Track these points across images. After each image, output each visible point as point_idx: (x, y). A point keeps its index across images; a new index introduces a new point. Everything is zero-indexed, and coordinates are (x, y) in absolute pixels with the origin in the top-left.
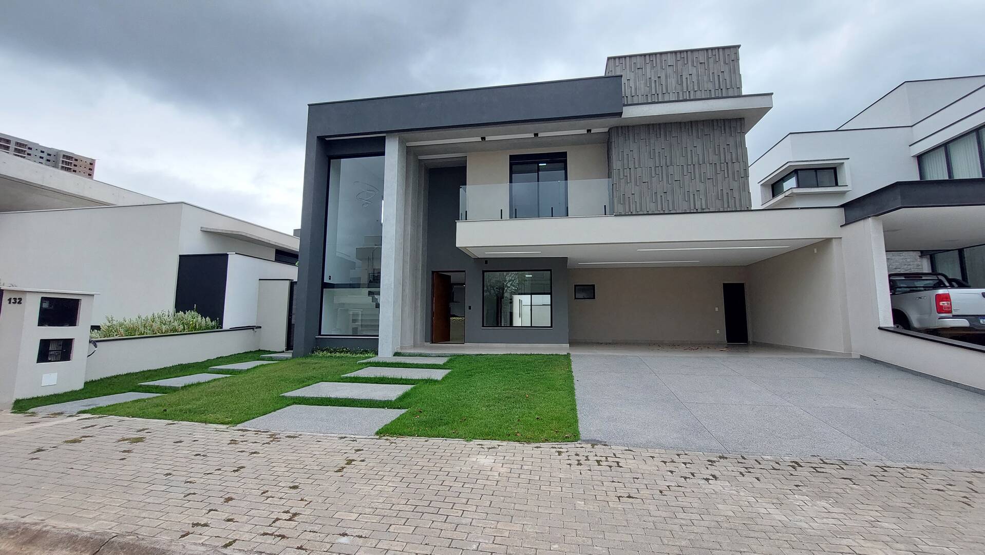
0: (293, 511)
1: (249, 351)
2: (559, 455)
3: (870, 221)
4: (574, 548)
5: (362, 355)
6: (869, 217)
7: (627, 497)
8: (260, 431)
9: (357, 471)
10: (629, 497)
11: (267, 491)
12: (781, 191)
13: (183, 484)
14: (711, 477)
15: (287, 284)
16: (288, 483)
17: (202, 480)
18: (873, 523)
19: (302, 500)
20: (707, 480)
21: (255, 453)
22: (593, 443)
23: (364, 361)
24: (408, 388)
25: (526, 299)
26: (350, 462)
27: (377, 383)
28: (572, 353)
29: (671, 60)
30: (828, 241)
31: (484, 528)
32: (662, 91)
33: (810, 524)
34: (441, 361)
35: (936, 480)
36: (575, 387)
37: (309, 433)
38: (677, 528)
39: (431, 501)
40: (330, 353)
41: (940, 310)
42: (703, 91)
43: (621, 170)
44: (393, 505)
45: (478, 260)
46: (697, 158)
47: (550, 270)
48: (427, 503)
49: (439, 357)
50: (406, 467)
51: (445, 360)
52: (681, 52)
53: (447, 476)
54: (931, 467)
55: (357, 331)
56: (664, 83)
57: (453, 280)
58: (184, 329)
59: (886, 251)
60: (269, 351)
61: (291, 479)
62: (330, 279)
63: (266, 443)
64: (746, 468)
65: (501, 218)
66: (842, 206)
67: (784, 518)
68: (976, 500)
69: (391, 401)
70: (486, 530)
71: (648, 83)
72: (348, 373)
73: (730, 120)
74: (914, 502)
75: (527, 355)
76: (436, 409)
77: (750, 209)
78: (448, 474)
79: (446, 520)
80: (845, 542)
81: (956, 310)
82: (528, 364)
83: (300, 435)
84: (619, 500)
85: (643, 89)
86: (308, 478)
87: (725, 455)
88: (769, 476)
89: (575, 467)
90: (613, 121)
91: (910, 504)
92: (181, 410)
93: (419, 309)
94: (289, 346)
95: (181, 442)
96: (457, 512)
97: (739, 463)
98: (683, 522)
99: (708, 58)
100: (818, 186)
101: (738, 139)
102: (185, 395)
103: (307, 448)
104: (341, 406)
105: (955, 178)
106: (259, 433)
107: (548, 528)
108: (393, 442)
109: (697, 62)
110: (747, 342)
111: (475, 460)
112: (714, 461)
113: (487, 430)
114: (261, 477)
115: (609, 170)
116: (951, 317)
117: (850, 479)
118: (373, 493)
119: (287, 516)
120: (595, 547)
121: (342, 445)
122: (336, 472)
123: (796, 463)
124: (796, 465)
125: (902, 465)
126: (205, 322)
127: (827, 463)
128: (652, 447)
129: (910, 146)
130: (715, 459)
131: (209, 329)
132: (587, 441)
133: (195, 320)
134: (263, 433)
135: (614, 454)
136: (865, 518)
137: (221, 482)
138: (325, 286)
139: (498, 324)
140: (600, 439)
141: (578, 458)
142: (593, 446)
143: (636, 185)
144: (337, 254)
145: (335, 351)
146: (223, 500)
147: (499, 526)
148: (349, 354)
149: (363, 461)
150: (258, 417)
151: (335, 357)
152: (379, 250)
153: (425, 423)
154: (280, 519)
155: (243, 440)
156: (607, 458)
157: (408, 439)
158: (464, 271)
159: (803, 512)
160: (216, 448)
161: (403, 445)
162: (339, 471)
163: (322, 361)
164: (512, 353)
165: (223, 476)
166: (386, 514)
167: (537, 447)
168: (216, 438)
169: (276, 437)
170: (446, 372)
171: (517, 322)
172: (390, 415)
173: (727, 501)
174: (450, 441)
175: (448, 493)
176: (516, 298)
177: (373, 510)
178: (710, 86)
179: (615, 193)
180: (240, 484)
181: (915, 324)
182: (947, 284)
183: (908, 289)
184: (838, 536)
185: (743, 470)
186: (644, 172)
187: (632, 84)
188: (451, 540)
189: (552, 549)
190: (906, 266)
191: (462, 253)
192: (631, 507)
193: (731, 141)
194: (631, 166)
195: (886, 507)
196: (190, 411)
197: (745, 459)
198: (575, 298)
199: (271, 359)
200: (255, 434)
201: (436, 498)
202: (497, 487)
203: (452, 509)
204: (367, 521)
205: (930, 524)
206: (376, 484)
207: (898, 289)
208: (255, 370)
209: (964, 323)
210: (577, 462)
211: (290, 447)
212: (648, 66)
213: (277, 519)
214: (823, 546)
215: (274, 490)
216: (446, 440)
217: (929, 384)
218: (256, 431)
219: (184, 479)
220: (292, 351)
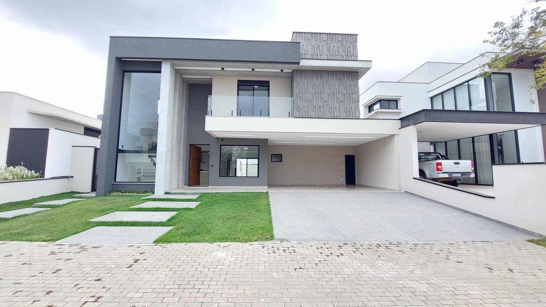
0: (97, 295)
1: (64, 192)
2: (263, 248)
3: (411, 127)
4: (272, 300)
5: (143, 194)
6: (411, 125)
7: (299, 269)
8: (73, 245)
9: (141, 266)
10: (300, 268)
11: (78, 284)
12: (373, 110)
13: (12, 286)
14: (340, 255)
15: (93, 150)
16: (94, 278)
17: (28, 281)
18: (412, 272)
19: (104, 288)
20: (338, 256)
21: (69, 259)
22: (281, 240)
23: (145, 198)
24: (174, 213)
25: (244, 161)
26: (136, 261)
27: (154, 211)
28: (269, 191)
29: (325, 37)
30: (393, 136)
31: (222, 294)
32: (320, 54)
33: (386, 275)
34: (195, 197)
35: (436, 249)
36: (271, 210)
37: (108, 244)
38: (324, 283)
39: (189, 281)
40: (122, 193)
41: (438, 170)
42: (340, 56)
43: (298, 93)
44: (165, 285)
45: (218, 138)
46: (335, 90)
47: (259, 146)
48: (187, 282)
49: (193, 194)
50: (173, 262)
51: (197, 196)
52: (330, 34)
53: (199, 265)
54: (434, 243)
55: (140, 180)
56: (321, 49)
57: (202, 150)
58: (14, 178)
59: (418, 142)
60: (79, 192)
61: (96, 275)
62: (123, 147)
63: (78, 253)
64: (356, 249)
65: (232, 115)
66: (400, 119)
67: (374, 273)
68: (451, 257)
69: (163, 222)
70: (223, 295)
71: (313, 48)
72: (134, 205)
73: (352, 72)
74: (428, 260)
75: (245, 192)
76: (192, 225)
77: (359, 118)
78: (199, 264)
79: (199, 291)
80: (401, 282)
81: (444, 170)
82: (245, 198)
83: (102, 246)
84: (295, 270)
85: (310, 51)
86: (108, 273)
87: (346, 243)
88: (366, 252)
89: (272, 255)
90: (295, 67)
91: (426, 261)
92: (11, 234)
93: (181, 166)
94: (94, 189)
95: (10, 256)
96: (205, 286)
97: (353, 246)
98: (328, 279)
99: (343, 39)
100: (389, 109)
101: (355, 83)
102: (15, 223)
103: (106, 254)
104: (130, 226)
105: (445, 109)
106: (72, 246)
107: (258, 290)
108: (164, 247)
109: (337, 40)
110: (355, 184)
111: (216, 255)
112: (341, 246)
113: (222, 236)
114: (74, 275)
115: (292, 93)
116: (442, 173)
117: (402, 251)
118: (152, 279)
119: (93, 299)
120: (284, 298)
121: (131, 250)
122: (128, 268)
123: (378, 245)
124: (379, 246)
125: (423, 243)
126: (30, 173)
127: (392, 244)
128: (311, 241)
129: (428, 92)
130: (342, 245)
131: (34, 178)
132: (278, 240)
133: (22, 172)
134: (75, 246)
135: (292, 246)
136: (409, 270)
137: (43, 281)
138: (119, 151)
139: (227, 175)
140: (285, 238)
141: (273, 249)
142: (281, 242)
143: (305, 102)
144: (128, 132)
145: (126, 192)
146: (44, 293)
147: (231, 292)
148: (135, 194)
149: (145, 260)
150: (71, 235)
151: (126, 196)
152: (157, 130)
153: (185, 234)
154: (88, 302)
155: (60, 252)
156: (288, 248)
157: (174, 245)
158: (210, 145)
159: (382, 269)
160: (40, 258)
161: (171, 248)
162: (129, 267)
163: (117, 198)
164: (236, 192)
165: (45, 277)
166: (161, 292)
167: (251, 245)
168: (39, 251)
169: (85, 248)
170: (198, 203)
171: (239, 174)
172: (163, 231)
173: (348, 266)
174: (200, 244)
175: (200, 275)
176: (239, 161)
177: (153, 290)
178: (343, 54)
179: (294, 105)
180: (58, 281)
181: (428, 176)
182: (441, 158)
183: (425, 160)
184: (398, 280)
185: (355, 250)
186: (309, 95)
187: (305, 48)
188: (202, 303)
189: (260, 301)
190: (424, 149)
191: (208, 135)
192: (301, 274)
193: (352, 83)
194: (303, 92)
195: (417, 264)
196: (18, 234)
197: (355, 244)
198: (272, 161)
199: (81, 197)
200: (69, 247)
201: (192, 279)
202: (229, 269)
203: (202, 284)
204: (148, 297)
205: (434, 270)
206: (154, 273)
207: (421, 160)
208: (69, 205)
209: (446, 176)
210: (273, 252)
211: (95, 254)
212: (314, 39)
213: (86, 302)
214: (391, 285)
215: (83, 283)
216: (198, 244)
217: (432, 204)
218: (70, 245)
219: (13, 281)
220: (96, 192)
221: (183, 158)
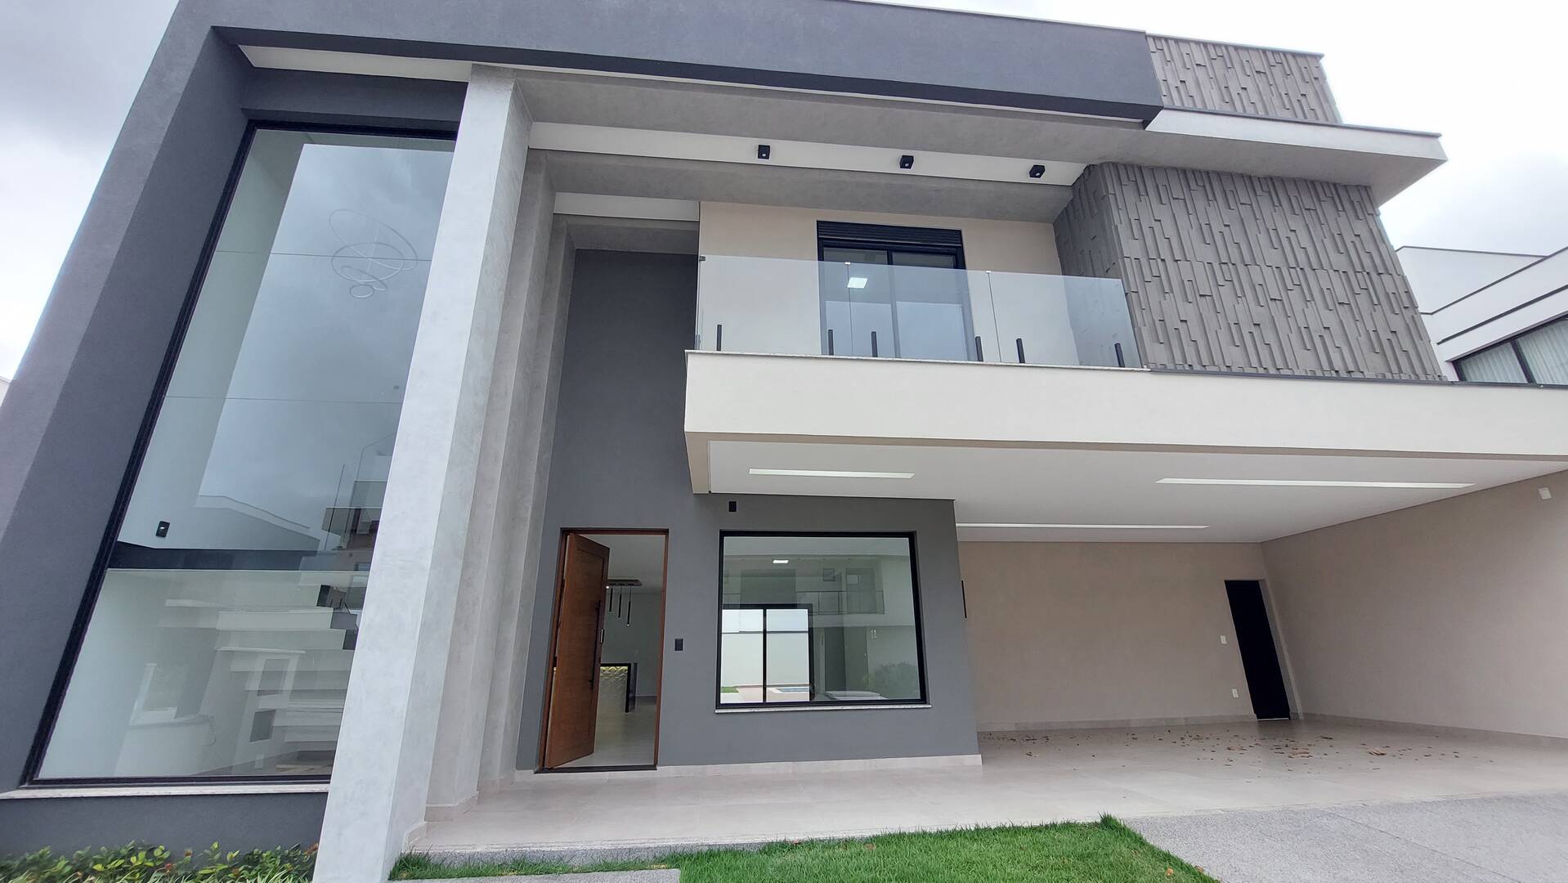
43: (1144, 261)
45: (708, 498)
46: (1303, 254)
47: (912, 535)
73: (1345, 187)
90: (1119, 140)
99: (1270, 66)
109: (1251, 69)
143: (1186, 299)
158: (666, 532)
179: (1137, 314)
186: (1197, 271)
193: (1361, 229)
194: (1165, 254)
221: (521, 606)
